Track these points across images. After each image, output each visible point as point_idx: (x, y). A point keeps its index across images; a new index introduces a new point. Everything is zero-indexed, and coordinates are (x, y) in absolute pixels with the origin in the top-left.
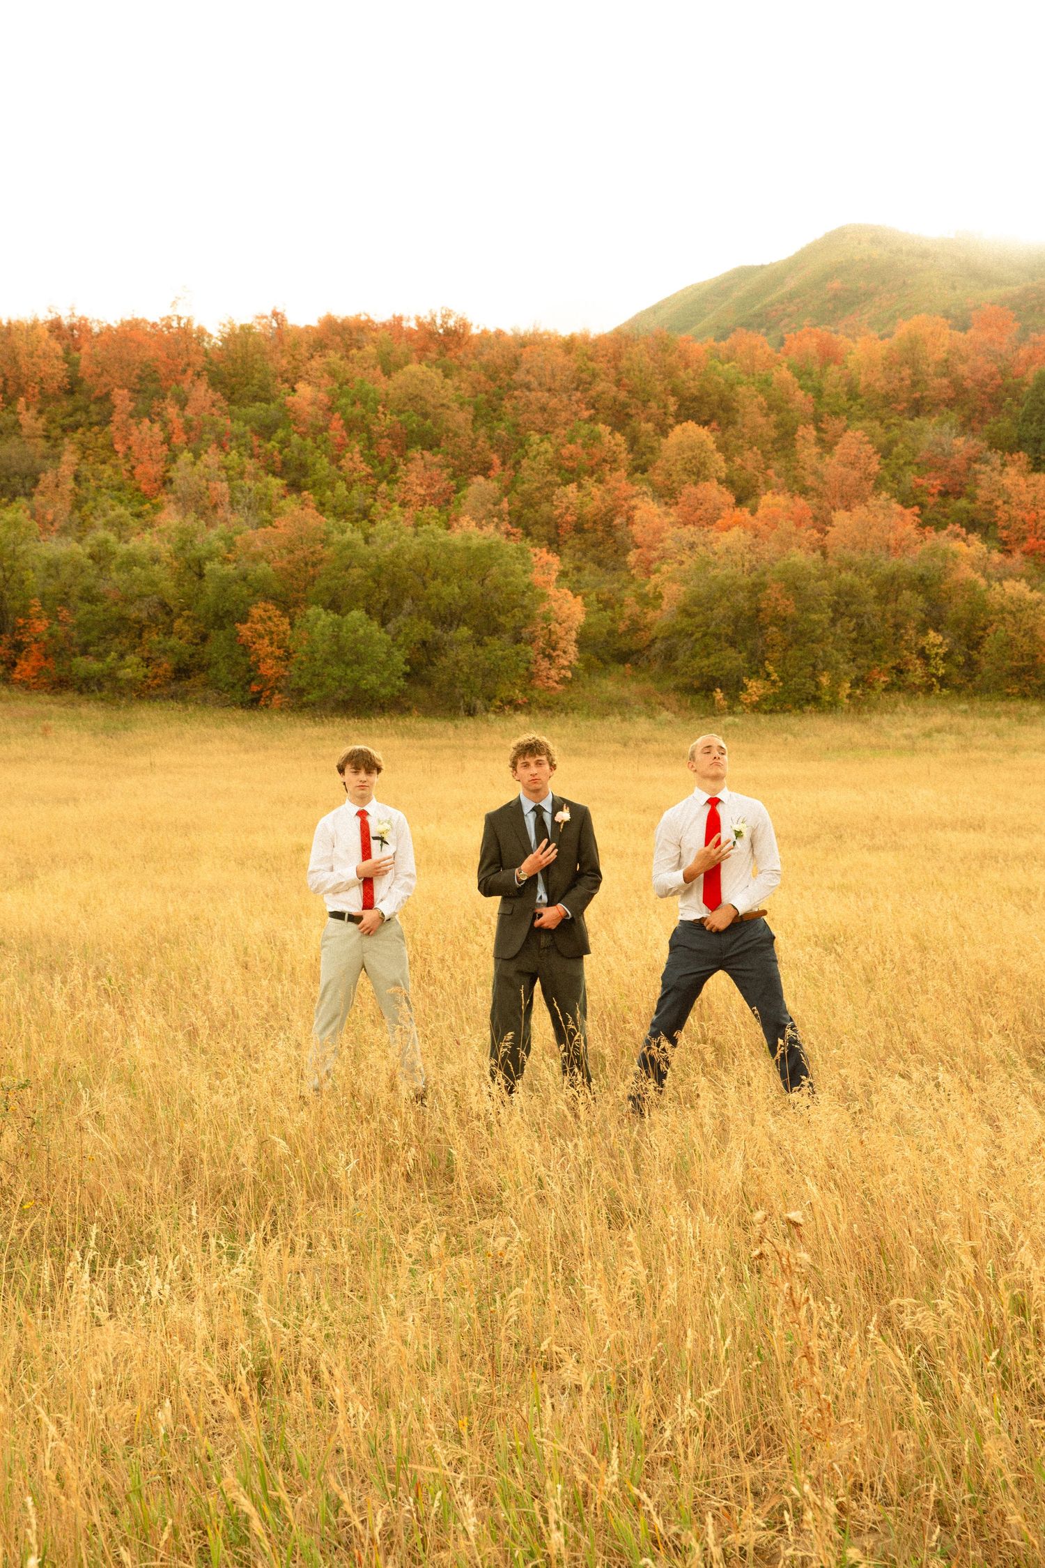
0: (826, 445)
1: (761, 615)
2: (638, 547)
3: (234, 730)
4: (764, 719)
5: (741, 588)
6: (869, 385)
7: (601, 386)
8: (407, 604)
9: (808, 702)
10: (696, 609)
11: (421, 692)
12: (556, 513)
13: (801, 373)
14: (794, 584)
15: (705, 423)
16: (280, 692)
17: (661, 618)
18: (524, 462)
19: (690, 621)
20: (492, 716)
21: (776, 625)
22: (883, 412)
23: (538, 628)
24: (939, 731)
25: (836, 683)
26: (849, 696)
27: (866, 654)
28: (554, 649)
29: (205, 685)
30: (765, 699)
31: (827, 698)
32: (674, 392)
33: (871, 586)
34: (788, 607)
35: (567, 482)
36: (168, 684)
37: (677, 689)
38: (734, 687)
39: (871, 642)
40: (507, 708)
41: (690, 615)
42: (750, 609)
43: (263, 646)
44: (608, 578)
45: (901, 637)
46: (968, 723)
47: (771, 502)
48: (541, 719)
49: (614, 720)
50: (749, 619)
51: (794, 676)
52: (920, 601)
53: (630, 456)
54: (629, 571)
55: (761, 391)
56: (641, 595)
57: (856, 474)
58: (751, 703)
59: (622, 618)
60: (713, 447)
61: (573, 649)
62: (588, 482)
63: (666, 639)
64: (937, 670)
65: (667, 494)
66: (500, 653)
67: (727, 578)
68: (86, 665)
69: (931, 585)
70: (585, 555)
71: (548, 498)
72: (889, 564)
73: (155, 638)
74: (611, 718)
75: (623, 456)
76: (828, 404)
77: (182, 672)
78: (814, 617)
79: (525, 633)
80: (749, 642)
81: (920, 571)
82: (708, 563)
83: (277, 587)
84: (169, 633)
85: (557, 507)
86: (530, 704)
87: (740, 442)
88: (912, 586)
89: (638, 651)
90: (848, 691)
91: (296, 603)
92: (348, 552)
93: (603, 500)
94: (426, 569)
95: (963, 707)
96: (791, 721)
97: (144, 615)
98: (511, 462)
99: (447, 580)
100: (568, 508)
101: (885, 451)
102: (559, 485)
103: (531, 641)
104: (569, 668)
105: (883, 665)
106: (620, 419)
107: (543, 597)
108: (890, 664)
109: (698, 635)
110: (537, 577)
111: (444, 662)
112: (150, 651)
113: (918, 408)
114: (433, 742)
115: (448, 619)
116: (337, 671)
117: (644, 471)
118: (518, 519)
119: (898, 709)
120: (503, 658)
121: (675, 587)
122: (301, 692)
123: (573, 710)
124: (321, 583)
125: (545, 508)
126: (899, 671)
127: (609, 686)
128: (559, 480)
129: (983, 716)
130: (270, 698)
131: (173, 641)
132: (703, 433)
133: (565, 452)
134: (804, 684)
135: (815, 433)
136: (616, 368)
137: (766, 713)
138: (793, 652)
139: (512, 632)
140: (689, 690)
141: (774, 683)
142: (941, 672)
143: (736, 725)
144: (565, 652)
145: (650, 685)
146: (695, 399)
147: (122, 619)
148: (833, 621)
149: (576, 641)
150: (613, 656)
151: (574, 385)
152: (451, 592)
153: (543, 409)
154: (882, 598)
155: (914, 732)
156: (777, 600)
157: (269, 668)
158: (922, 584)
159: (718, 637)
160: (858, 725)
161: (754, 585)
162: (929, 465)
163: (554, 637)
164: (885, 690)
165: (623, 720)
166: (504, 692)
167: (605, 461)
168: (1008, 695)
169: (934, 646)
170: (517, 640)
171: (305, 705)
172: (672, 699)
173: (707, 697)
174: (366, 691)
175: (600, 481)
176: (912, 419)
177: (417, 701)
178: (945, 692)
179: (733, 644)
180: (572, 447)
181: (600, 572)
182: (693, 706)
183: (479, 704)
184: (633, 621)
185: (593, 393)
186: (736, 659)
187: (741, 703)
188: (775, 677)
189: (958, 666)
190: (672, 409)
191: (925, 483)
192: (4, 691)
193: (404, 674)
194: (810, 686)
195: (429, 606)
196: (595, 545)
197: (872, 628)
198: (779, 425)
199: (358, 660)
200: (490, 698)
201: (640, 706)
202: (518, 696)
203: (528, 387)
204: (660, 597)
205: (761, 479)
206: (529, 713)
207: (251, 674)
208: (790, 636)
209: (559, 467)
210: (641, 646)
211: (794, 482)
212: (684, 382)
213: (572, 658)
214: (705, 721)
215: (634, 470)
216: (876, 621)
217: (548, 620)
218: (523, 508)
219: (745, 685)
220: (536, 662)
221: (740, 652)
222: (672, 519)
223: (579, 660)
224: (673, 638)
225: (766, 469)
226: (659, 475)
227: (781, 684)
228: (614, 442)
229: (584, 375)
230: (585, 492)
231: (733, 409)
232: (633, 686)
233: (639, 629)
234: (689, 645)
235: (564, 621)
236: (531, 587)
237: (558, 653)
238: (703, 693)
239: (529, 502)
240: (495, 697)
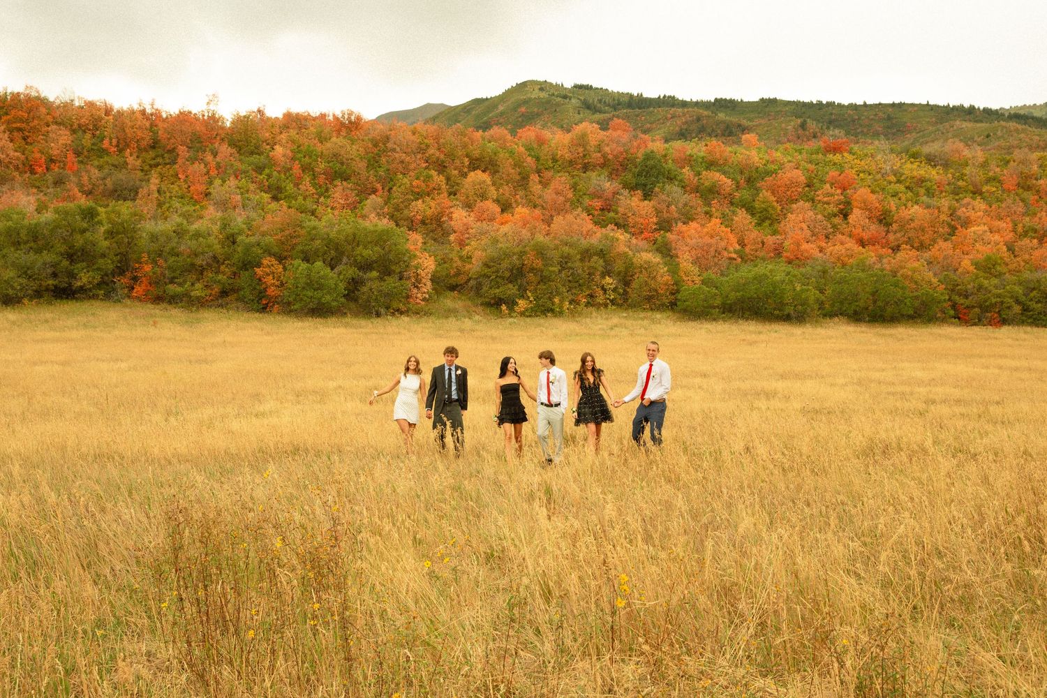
0: (545, 184)
1: (525, 267)
2: (455, 232)
3: (255, 324)
4: (528, 320)
5: (514, 254)
6: (562, 156)
7: (431, 151)
8: (345, 260)
9: (548, 311)
10: (492, 264)
11: (352, 305)
12: (412, 214)
13: (529, 149)
14: (541, 252)
15: (484, 171)
16: (278, 304)
17: (475, 267)
18: (395, 188)
19: (489, 270)
20: (389, 317)
21: (532, 273)
22: (569, 169)
23: (411, 272)
24: (616, 326)
25: (562, 301)
26: (568, 309)
27: (576, 288)
28: (419, 284)
29: (237, 300)
30: (527, 310)
31: (558, 310)
32: (467, 156)
33: (577, 254)
34: (538, 263)
35: (417, 199)
36: (217, 299)
37: (482, 304)
38: (511, 304)
39: (577, 282)
40: (397, 314)
41: (489, 267)
42: (519, 264)
43: (269, 280)
44: (440, 248)
45: (593, 280)
46: (629, 323)
47: (521, 211)
48: (415, 319)
49: (452, 320)
50: (519, 269)
51: (541, 297)
52: (601, 261)
53: (447, 187)
54: (450, 245)
55: (511, 157)
56: (460, 256)
57: (561, 199)
58: (521, 312)
59: (452, 268)
60: (490, 183)
61: (429, 283)
62: (428, 199)
63: (476, 279)
64: (610, 296)
65: (469, 206)
66: (393, 285)
67: (507, 248)
68: (173, 289)
69: (606, 254)
70: (428, 236)
71: (407, 207)
72: (584, 243)
73: (210, 275)
74: (451, 319)
75: (444, 186)
76: (543, 164)
77: (224, 293)
78: (551, 269)
79: (405, 274)
80: (519, 281)
81: (600, 247)
82: (497, 241)
83: (276, 249)
84: (217, 272)
85: (412, 211)
86: (408, 311)
87: (502, 181)
88: (596, 254)
89: (461, 285)
90: (568, 306)
91: (285, 258)
92: (314, 232)
93: (436, 208)
94: (354, 240)
95: (625, 315)
96: (541, 321)
97: (204, 263)
98: (387, 188)
99: (365, 247)
100: (417, 212)
101: (574, 187)
102: (413, 201)
103: (409, 278)
104: (427, 293)
105: (584, 294)
106: (441, 168)
107: (415, 256)
108: (587, 293)
109: (493, 277)
110: (410, 246)
111: (365, 289)
112: (208, 282)
113: (586, 168)
114: (363, 330)
115: (366, 266)
116: (309, 293)
117: (455, 194)
118: (392, 217)
119: (593, 316)
120: (395, 288)
121: (480, 253)
122: (289, 303)
123: (431, 314)
124: (300, 248)
125: (406, 212)
126: (591, 296)
127: (449, 301)
128: (412, 198)
129: (635, 319)
130: (272, 307)
131: (220, 277)
132: (484, 176)
133: (414, 183)
134: (546, 303)
135: (538, 178)
136: (438, 143)
137: (527, 317)
138: (541, 286)
139: (398, 275)
140: (488, 305)
141: (531, 301)
142: (612, 297)
143: (514, 323)
144: (425, 285)
145: (470, 303)
146: (477, 160)
147: (193, 265)
148: (560, 272)
149: (430, 280)
150: (447, 287)
151: (418, 150)
152: (368, 253)
153: (402, 162)
154: (582, 260)
155: (605, 327)
156: (531, 260)
157: (272, 291)
158: (601, 253)
159: (503, 278)
160: (575, 323)
161: (521, 252)
162: (595, 195)
163: (419, 277)
164: (586, 306)
165: (457, 320)
166: (395, 305)
167: (434, 189)
168: (644, 309)
169: (608, 284)
170: (400, 279)
171: (291, 311)
172: (480, 308)
173: (497, 308)
174: (324, 304)
175: (433, 199)
176: (585, 172)
177: (350, 309)
178: (614, 307)
179: (511, 282)
180: (418, 182)
181: (436, 244)
182: (491, 313)
183: (383, 311)
184: (458, 269)
185: (427, 155)
186: (513, 290)
187: (516, 312)
188: (531, 299)
189: (619, 295)
190: (467, 164)
191: (595, 204)
192: (128, 302)
193: (344, 296)
194: (549, 304)
195: (356, 261)
196: (432, 231)
197: (579, 275)
198: (520, 174)
199: (320, 287)
200: (387, 308)
201: (465, 313)
202: (401, 306)
203: (394, 150)
204: (471, 257)
205: (513, 200)
206: (408, 316)
207: (261, 294)
208: (539, 278)
209: (412, 191)
210: (462, 282)
211: (530, 202)
212: (472, 151)
213: (429, 288)
214: (498, 321)
215: (450, 194)
216: (580, 271)
217: (417, 268)
218: (394, 212)
219: (517, 303)
220: (410, 290)
221: (514, 286)
222: (472, 219)
223: (433, 290)
224: (480, 279)
225: (515, 195)
226: (463, 197)
227: (535, 302)
228: (439, 180)
229: (422, 146)
230: (426, 204)
231: (496, 165)
232: (459, 303)
233: (461, 274)
234: (489, 282)
235: (424, 269)
236: (408, 251)
237: (421, 285)
238: (495, 306)
239: (397, 209)
240: (390, 308)
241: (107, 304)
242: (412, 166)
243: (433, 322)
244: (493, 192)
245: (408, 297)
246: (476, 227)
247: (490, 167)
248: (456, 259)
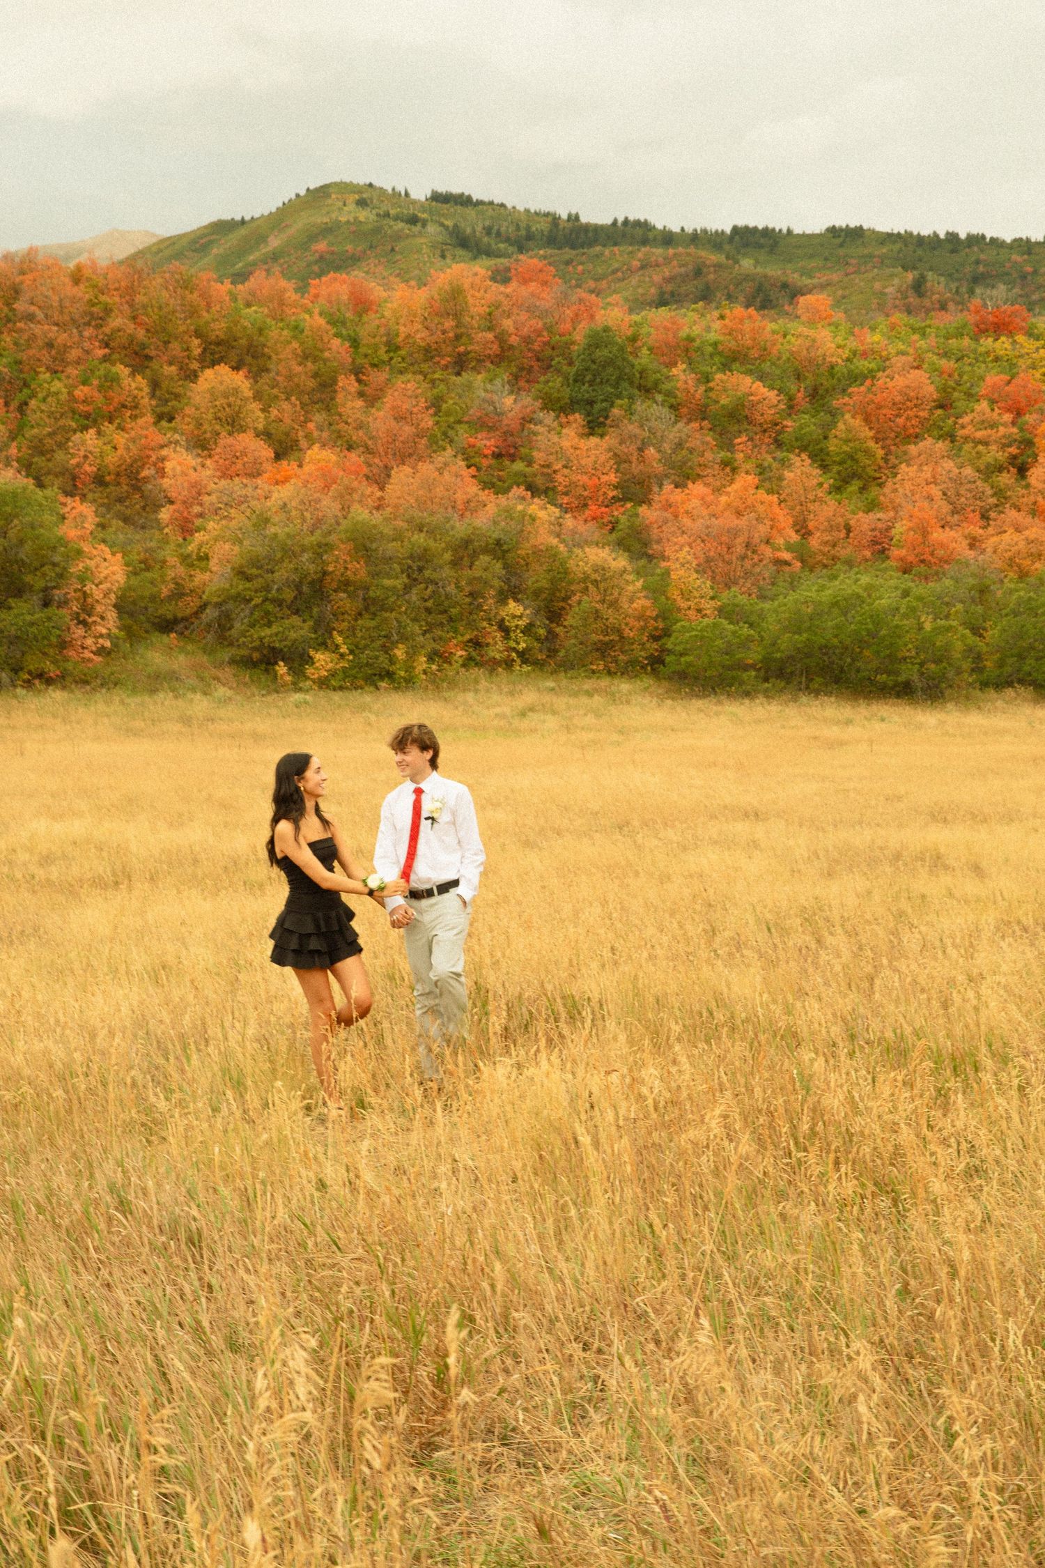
0: (371, 399)
1: (328, 578)
2: (172, 503)
4: (337, 697)
5: (304, 549)
6: (408, 336)
7: (116, 321)
9: (382, 678)
10: (254, 571)
12: (73, 462)
13: (335, 321)
14: (363, 545)
15: (236, 368)
17: (212, 581)
18: (33, 403)
19: (248, 585)
20: (19, 691)
21: (345, 591)
22: (425, 367)
23: (70, 590)
24: (532, 709)
25: (411, 655)
26: (425, 672)
27: (442, 624)
28: (89, 616)
30: (333, 674)
31: (402, 673)
32: (198, 334)
33: (445, 550)
34: (357, 570)
35: (85, 428)
37: (233, 662)
38: (298, 660)
39: (446, 611)
40: (37, 682)
41: (248, 579)
42: (316, 573)
44: (138, 537)
45: (480, 606)
46: (561, 702)
47: (319, 456)
48: (79, 694)
49: (164, 698)
50: (312, 583)
51: (366, 647)
52: (498, 566)
53: (154, 403)
54: (161, 530)
55: (295, 337)
56: (182, 555)
57: (408, 430)
58: (320, 678)
59: (164, 582)
60: (250, 394)
61: (112, 615)
62: (108, 428)
63: (218, 605)
64: (518, 643)
65: (201, 445)
66: (28, 618)
67: (288, 535)
69: (508, 551)
70: (109, 510)
71: (61, 445)
72: (460, 528)
74: (161, 695)
75: (146, 401)
76: (366, 356)
78: (387, 582)
79: (57, 594)
80: (315, 610)
81: (495, 536)
82: (267, 521)
85: (73, 455)
86: (63, 677)
87: (275, 391)
88: (486, 550)
89: (184, 619)
90: (425, 666)
93: (128, 449)
95: (550, 684)
96: (367, 698)
98: (14, 404)
100: (86, 457)
101: (436, 405)
102: (75, 431)
103: (64, 603)
104: (109, 636)
105: (460, 638)
106: (139, 359)
107: (79, 552)
108: (468, 637)
109: (257, 601)
110: (69, 531)
113: (461, 364)
117: (171, 419)
118: (27, 467)
119: (480, 687)
120: (32, 624)
121: (227, 546)
123: (116, 684)
125: (60, 456)
126: (476, 644)
127: (155, 658)
128: (74, 425)
129: (575, 695)
132: (240, 381)
133: (77, 393)
134: (377, 658)
135: (356, 384)
136: (131, 304)
137: (334, 690)
138: (366, 622)
139: (41, 595)
140: (247, 663)
141: (342, 656)
142: (523, 645)
143: (306, 703)
144: (102, 618)
145: (205, 659)
146: (219, 343)
148: (407, 589)
149: (115, 606)
150: (154, 624)
151: (87, 319)
153: (50, 345)
154: (455, 563)
155: (507, 710)
156: (341, 561)
158: (498, 549)
159: (279, 603)
160: (441, 703)
161: (319, 545)
162: (483, 424)
163: (89, 600)
164: (464, 665)
165: (176, 697)
166: (33, 663)
167: (124, 406)
168: (593, 672)
169: (514, 617)
170: (46, 604)
172: (228, 672)
173: (267, 671)
175: (121, 428)
176: (458, 374)
178: (526, 668)
179: (297, 612)
180: (86, 389)
181: (130, 529)
182: (253, 681)
183: (5, 676)
184: (177, 584)
185: (107, 330)
186: (302, 628)
187: (308, 678)
188: (344, 649)
189: (538, 640)
190: (197, 352)
191: (480, 444)
194: (383, 660)
196: (120, 500)
197: (447, 596)
198: (316, 375)
200: (16, 670)
201: (193, 681)
202: (52, 670)
203: (30, 318)
204: (206, 558)
205: (301, 434)
206: (64, 688)
208: (360, 604)
209: (74, 412)
210: (188, 611)
211: (340, 437)
212: (207, 323)
213: (111, 624)
214: (270, 699)
215: (160, 417)
216: (451, 589)
217: (82, 580)
218: (32, 456)
219: (311, 658)
220: (69, 629)
221: (304, 621)
222: (209, 473)
223: (121, 630)
224: (227, 605)
225: (305, 422)
226: (188, 424)
227: (351, 657)
228: (134, 385)
229: (95, 309)
230: (106, 439)
231: (263, 355)
232: (182, 658)
233: (184, 594)
234: (247, 612)
235: (101, 583)
236: (63, 541)
237: (94, 619)
238: (263, 666)
239: (40, 449)
240: (22, 669)
242: (74, 354)
243: (122, 702)
244: (255, 414)
245: (63, 645)
246: (217, 488)
247: (249, 359)
248: (173, 560)
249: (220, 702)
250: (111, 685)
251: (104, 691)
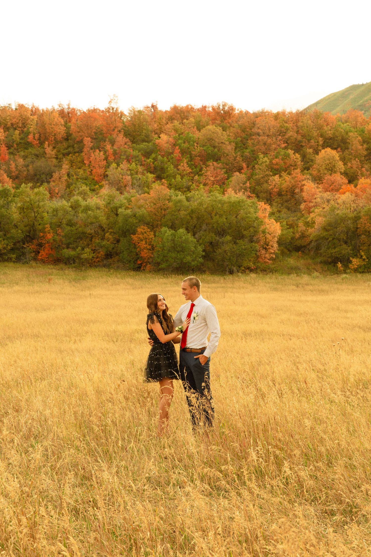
1: (358, 230)
2: (305, 202)
3: (130, 280)
4: (359, 276)
5: (350, 218)
7: (290, 134)
8: (204, 227)
10: (329, 228)
11: (210, 264)
12: (270, 187)
15: (336, 149)
16: (150, 264)
17: (313, 232)
18: (256, 166)
19: (327, 233)
20: (240, 274)
21: (365, 235)
23: (261, 236)
28: (268, 245)
29: (118, 261)
30: (360, 267)
32: (322, 136)
35: (275, 175)
36: (102, 260)
37: (321, 262)
38: (346, 262)
40: (247, 271)
41: (327, 230)
42: (353, 228)
43: (143, 244)
44: (292, 215)
47: (364, 182)
48: (261, 275)
49: (293, 276)
50: (353, 232)
53: (302, 163)
54: (301, 212)
55: (360, 135)
56: (306, 222)
58: (354, 268)
59: (297, 232)
60: (338, 158)
61: (276, 245)
62: (284, 174)
63: (316, 241)
65: (318, 179)
66: (243, 247)
67: (343, 214)
68: (68, 253)
70: (282, 205)
71: (267, 182)
73: (97, 241)
74: (292, 275)
75: (299, 163)
77: (109, 255)
79: (255, 238)
80: (353, 242)
82: (335, 208)
83: (149, 219)
84: (103, 239)
85: (270, 185)
86: (257, 269)
87: (350, 157)
89: (304, 246)
91: (157, 226)
92: (179, 204)
93: (290, 182)
94: (212, 211)
97: (93, 231)
98: (251, 166)
99: (221, 216)
100: (275, 185)
102: (271, 176)
103: (258, 242)
104: (274, 253)
106: (298, 148)
107: (264, 222)
109: (331, 239)
110: (260, 214)
111: (220, 251)
112: (95, 247)
114: (213, 285)
115: (222, 233)
116: (174, 255)
117: (308, 169)
118: (253, 190)
120: (245, 249)
121: (321, 218)
122: (159, 264)
123: (276, 271)
124: (168, 217)
125: (265, 185)
127: (291, 261)
130: (145, 266)
131: (104, 243)
132: (334, 152)
133: (274, 161)
136: (297, 126)
137: (360, 273)
139: (249, 238)
140: (326, 263)
141: (364, 260)
143: (346, 278)
144: (272, 247)
145: (310, 261)
146: (331, 139)
147: (83, 233)
149: (277, 242)
150: (293, 248)
151: (278, 134)
152: (222, 221)
153: (265, 144)
157: (145, 254)
159: (339, 240)
161: (355, 217)
163: (267, 240)
165: (297, 276)
166: (245, 264)
167: (291, 165)
170: (251, 241)
171: (159, 270)
172: (319, 267)
173: (334, 266)
174: (186, 263)
175: (290, 174)
177: (208, 268)
179: (346, 243)
180: (277, 160)
181: (289, 212)
182: (328, 269)
183: (235, 269)
184: (302, 233)
185: (287, 137)
186: (347, 249)
187: (349, 268)
188: (364, 257)
190: (321, 143)
192: (33, 263)
193: (202, 256)
195: (213, 227)
196: (287, 201)
199: (183, 250)
200: (239, 267)
201: (305, 270)
202: (252, 265)
203: (258, 134)
204: (314, 223)
205: (359, 172)
206: (257, 273)
207: (138, 256)
209: (272, 169)
210: (305, 244)
212: (326, 132)
213: (275, 249)
214: (334, 276)
215: (305, 169)
217: (265, 233)
218: (256, 186)
219: (351, 261)
220: (260, 251)
221: (349, 246)
222: (320, 190)
223: (278, 250)
224: (320, 240)
225: (362, 168)
226: (315, 171)
227: (367, 260)
228: (295, 157)
229: (283, 129)
230: (282, 179)
231: (347, 143)
232: (302, 261)
233: (305, 237)
234: (327, 243)
235: (272, 233)
236: (257, 218)
237: (269, 247)
238: (333, 264)
239: (259, 183)
240: (242, 266)
241: (18, 265)
242: (274, 146)
243: (276, 278)
245: (257, 257)
247: (342, 145)
248: (302, 224)
249: (314, 277)
250: (274, 272)
251: (271, 274)
